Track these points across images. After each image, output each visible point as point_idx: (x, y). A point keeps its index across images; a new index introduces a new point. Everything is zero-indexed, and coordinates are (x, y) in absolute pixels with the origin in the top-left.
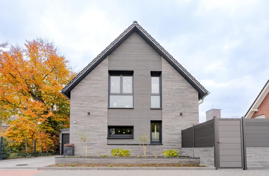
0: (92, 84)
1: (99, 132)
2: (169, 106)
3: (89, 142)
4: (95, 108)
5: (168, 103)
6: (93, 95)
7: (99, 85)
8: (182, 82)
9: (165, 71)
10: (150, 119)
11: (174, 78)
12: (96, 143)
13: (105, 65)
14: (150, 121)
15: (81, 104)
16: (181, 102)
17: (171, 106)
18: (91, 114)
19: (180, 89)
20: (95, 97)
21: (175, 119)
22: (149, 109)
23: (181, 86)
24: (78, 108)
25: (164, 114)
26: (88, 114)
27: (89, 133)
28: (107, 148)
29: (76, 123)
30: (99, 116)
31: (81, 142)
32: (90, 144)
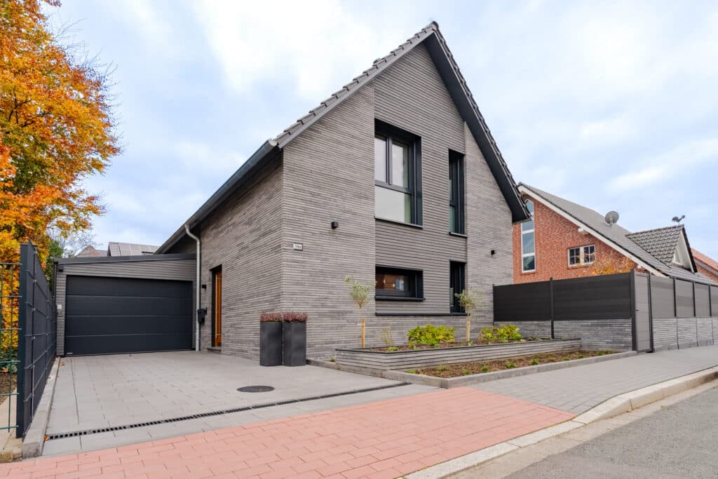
2: (477, 233)
3: (333, 307)
5: (475, 227)
7: (356, 152)
10: (448, 258)
11: (483, 177)
12: (351, 312)
13: (368, 102)
14: (449, 261)
15: (313, 195)
16: (492, 228)
18: (340, 228)
19: (491, 201)
20: (347, 181)
21: (484, 261)
22: (447, 233)
23: (491, 196)
24: (304, 205)
25: (470, 248)
26: (334, 226)
27: (333, 282)
28: (375, 325)
29: (302, 250)
30: (358, 236)
31: (316, 307)
32: (338, 312)
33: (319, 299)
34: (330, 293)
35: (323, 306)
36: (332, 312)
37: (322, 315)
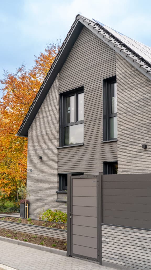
0: (44, 117)
1: (49, 184)
2: (127, 134)
3: (41, 197)
4: (46, 150)
5: (126, 130)
6: (45, 133)
7: (50, 118)
8: (146, 86)
9: (120, 74)
10: (102, 161)
11: (134, 82)
12: (47, 199)
13: (55, 88)
14: (102, 163)
15: (35, 146)
16: (146, 124)
17: (130, 134)
18: (44, 158)
19: (144, 99)
20: (47, 134)
21: (136, 157)
22: (101, 143)
23: (144, 94)
24: (33, 152)
25: (120, 149)
26: (41, 158)
27: (41, 185)
28: (57, 207)
29: (32, 172)
30: (50, 160)
31: (35, 196)
32: (42, 200)
33: (36, 193)
34: (40, 190)
35: (38, 196)
36: (40, 199)
37: (37, 200)
